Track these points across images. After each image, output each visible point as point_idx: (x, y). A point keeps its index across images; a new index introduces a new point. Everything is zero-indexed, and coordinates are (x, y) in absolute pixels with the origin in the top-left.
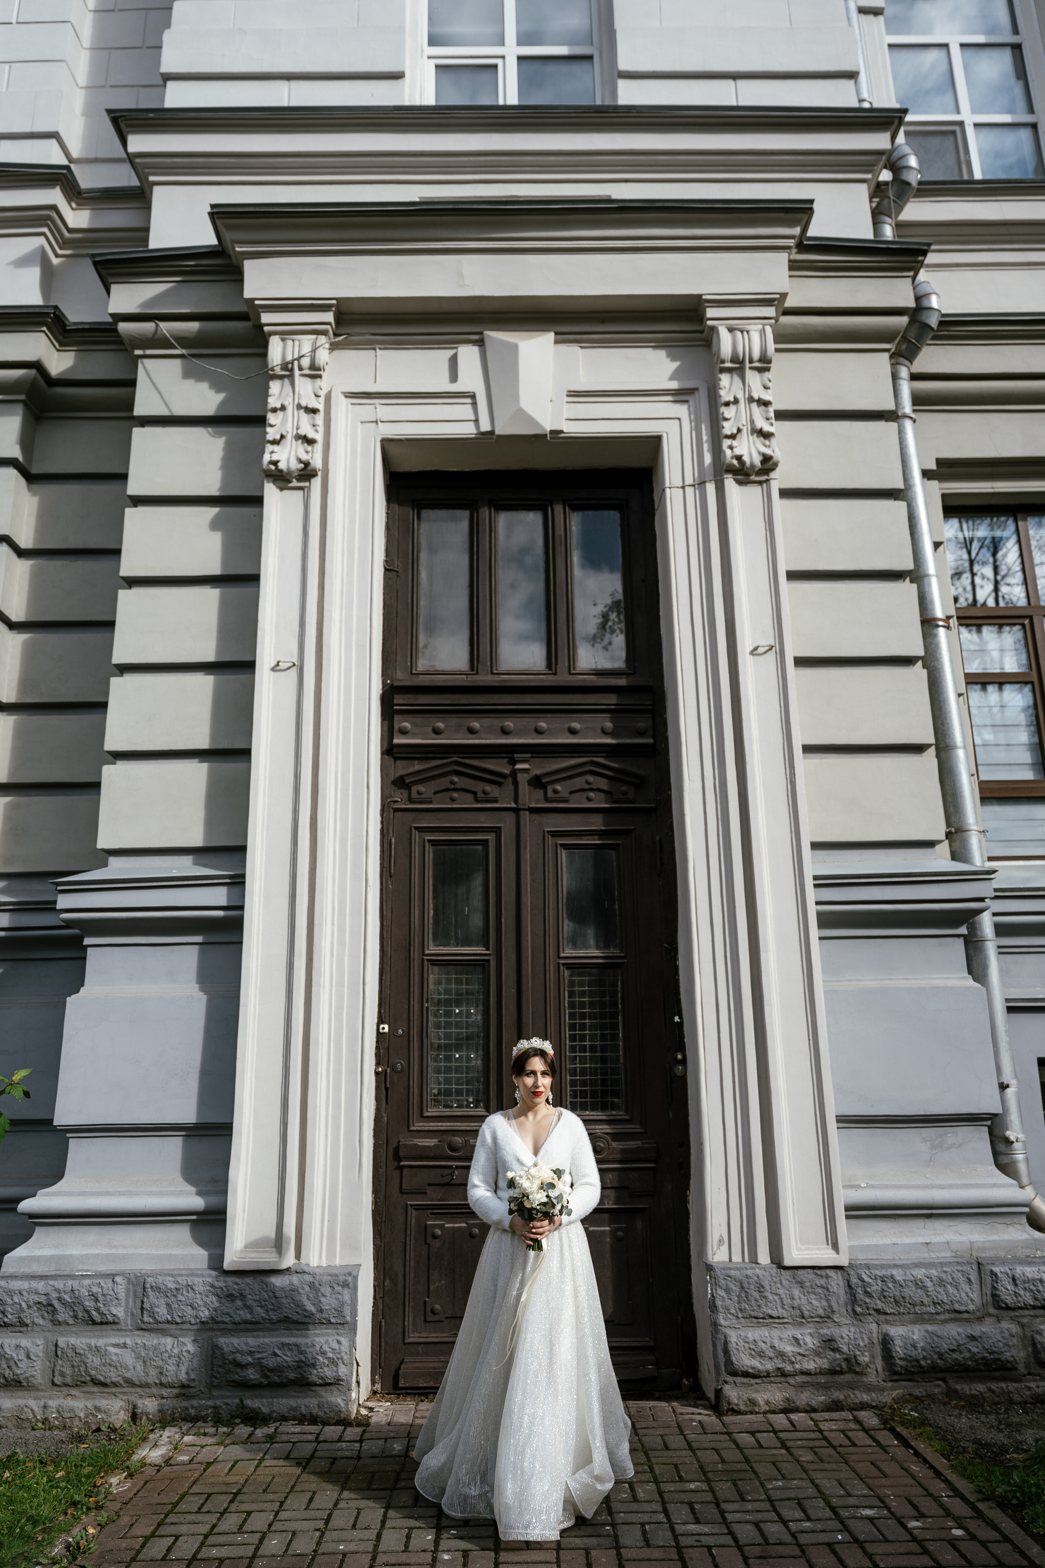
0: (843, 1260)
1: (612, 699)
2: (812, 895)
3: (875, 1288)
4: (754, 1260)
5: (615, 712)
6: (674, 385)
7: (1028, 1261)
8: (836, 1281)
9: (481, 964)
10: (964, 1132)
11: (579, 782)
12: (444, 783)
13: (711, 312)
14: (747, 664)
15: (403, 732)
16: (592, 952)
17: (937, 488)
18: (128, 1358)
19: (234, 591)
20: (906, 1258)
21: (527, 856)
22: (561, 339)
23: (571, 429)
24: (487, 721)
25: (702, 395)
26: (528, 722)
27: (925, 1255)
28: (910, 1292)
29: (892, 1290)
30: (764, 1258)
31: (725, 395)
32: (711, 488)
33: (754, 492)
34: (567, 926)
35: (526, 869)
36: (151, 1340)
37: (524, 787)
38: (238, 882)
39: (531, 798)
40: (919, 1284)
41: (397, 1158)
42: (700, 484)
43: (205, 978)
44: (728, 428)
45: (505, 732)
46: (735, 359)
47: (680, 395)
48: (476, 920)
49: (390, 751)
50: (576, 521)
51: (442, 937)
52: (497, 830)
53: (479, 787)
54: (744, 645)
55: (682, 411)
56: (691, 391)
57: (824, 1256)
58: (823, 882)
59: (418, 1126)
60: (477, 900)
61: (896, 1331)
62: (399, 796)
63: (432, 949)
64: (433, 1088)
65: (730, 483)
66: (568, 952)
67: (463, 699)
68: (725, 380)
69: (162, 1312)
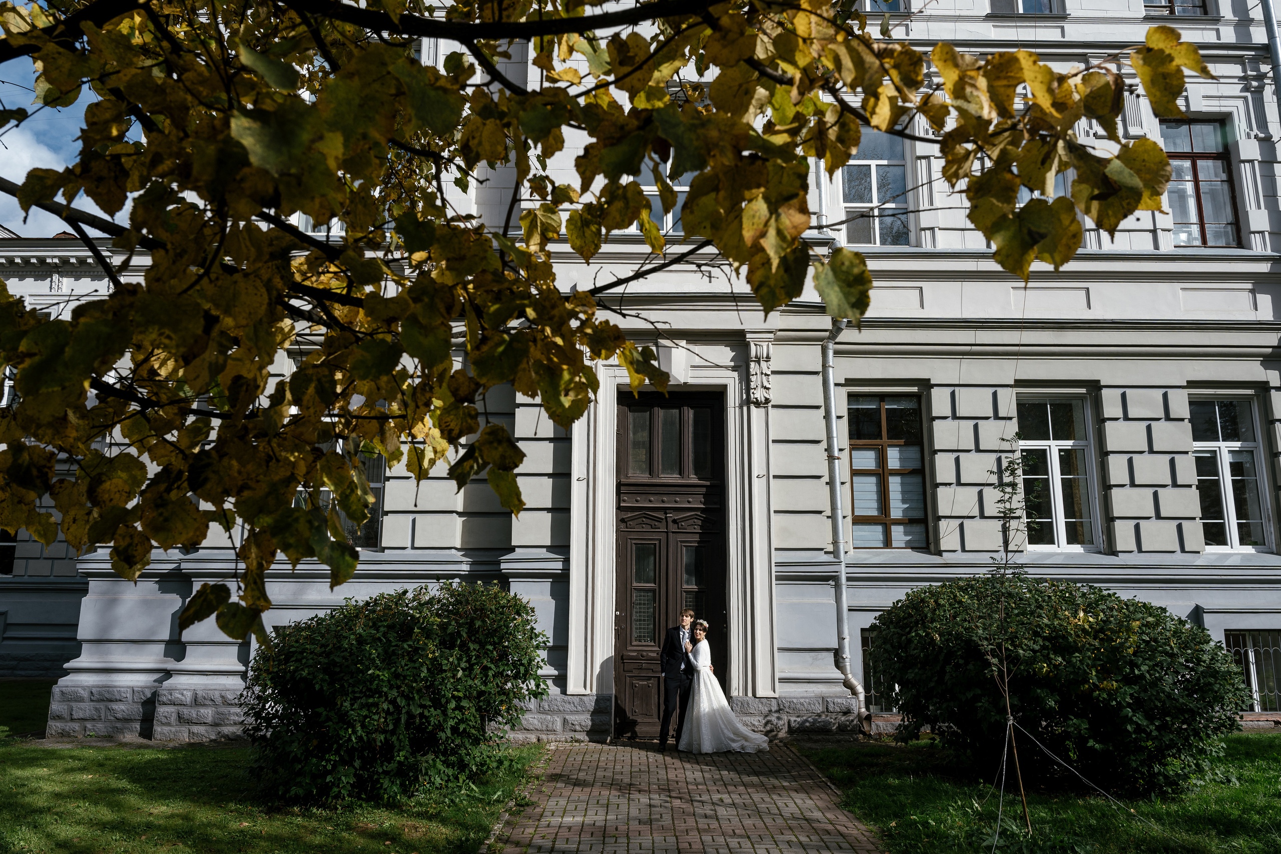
0: (776, 696)
1: (704, 490)
2: (774, 569)
3: (787, 705)
4: (746, 695)
5: (705, 495)
6: (732, 364)
7: (840, 697)
8: (774, 702)
9: (654, 591)
10: (825, 654)
11: (691, 522)
12: (640, 521)
13: (748, 336)
14: (755, 481)
15: (624, 501)
16: (694, 587)
17: (844, 391)
18: (536, 722)
19: (560, 444)
20: (798, 695)
21: (671, 550)
22: (689, 342)
23: (691, 381)
24: (656, 497)
25: (744, 368)
26: (672, 498)
27: (805, 695)
28: (798, 706)
29: (792, 706)
30: (750, 694)
31: (752, 371)
32: (745, 409)
33: (762, 411)
34: (685, 576)
35: (670, 555)
36: (543, 716)
37: (670, 524)
38: (567, 561)
39: (673, 528)
40: (802, 704)
41: (622, 659)
42: (741, 407)
43: (553, 595)
44: (753, 385)
45: (663, 502)
46: (756, 357)
47: (734, 369)
48: (652, 574)
49: (619, 508)
50: (691, 412)
51: (639, 580)
52: (660, 540)
53: (653, 523)
54: (755, 473)
55: (735, 374)
56: (739, 367)
57: (771, 694)
58: (778, 564)
59: (629, 648)
60: (652, 566)
61: (792, 719)
62: (623, 526)
63: (635, 584)
64: (635, 635)
65: (752, 407)
66: (685, 586)
67: (647, 488)
68: (752, 364)
69: (547, 707)
